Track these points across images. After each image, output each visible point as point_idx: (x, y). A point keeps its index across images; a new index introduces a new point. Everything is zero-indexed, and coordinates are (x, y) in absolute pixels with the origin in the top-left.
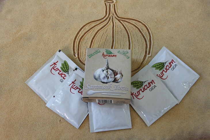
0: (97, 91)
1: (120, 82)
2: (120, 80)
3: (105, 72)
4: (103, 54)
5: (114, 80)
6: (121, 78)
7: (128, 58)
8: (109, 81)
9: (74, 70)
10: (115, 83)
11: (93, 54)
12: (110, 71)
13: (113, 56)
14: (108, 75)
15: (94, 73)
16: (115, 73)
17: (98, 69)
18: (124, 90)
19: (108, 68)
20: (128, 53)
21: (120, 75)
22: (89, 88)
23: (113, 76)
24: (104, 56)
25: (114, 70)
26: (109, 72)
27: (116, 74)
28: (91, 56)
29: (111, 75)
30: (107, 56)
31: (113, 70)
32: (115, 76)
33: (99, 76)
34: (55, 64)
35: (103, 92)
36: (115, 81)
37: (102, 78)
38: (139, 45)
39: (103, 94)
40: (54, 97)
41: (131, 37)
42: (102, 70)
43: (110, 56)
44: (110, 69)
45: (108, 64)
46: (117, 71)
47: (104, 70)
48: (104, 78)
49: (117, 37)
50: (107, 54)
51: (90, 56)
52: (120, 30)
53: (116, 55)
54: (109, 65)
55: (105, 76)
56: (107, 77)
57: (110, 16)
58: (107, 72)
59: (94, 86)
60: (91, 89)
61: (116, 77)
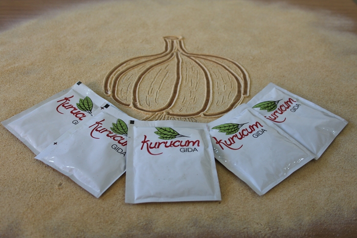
9: (102, 108)
34: (66, 99)
38: (226, 83)
40: (55, 143)
41: (210, 74)
49: (184, 73)
52: (191, 66)
57: (173, 51)
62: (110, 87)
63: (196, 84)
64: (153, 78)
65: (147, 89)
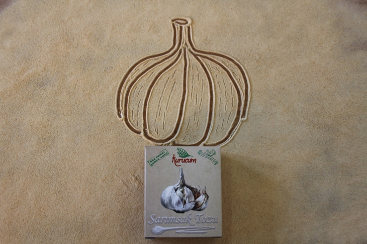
0: (169, 227)
1: (204, 209)
2: (204, 206)
3: (179, 192)
4: (174, 158)
5: (194, 205)
6: (206, 203)
7: (215, 164)
8: (187, 209)
10: (196, 211)
11: (156, 159)
12: (187, 191)
13: (191, 162)
14: (185, 198)
15: (161, 194)
16: (196, 194)
17: (167, 187)
18: (212, 223)
19: (183, 185)
20: (215, 154)
21: (204, 196)
22: (154, 222)
23: (193, 199)
24: (175, 162)
25: (193, 188)
26: (185, 192)
27: (198, 194)
28: (153, 162)
29: (189, 197)
30: (181, 161)
31: (191, 189)
32: (195, 199)
33: (170, 200)
35: (178, 229)
36: (197, 207)
37: (174, 204)
38: (228, 101)
39: (178, 233)
41: (215, 86)
42: (174, 188)
43: (185, 161)
44: (188, 187)
45: (183, 177)
46: (198, 190)
47: (178, 188)
48: (178, 203)
49: (191, 84)
50: (180, 158)
51: (151, 162)
52: (198, 72)
53: (195, 160)
54: (185, 178)
55: (180, 200)
56: (184, 201)
57: (181, 47)
58: (183, 192)
59: (163, 218)
60: (158, 224)
61: (197, 200)
62: (122, 107)
63: (200, 102)
64: (161, 92)
65: (156, 110)
